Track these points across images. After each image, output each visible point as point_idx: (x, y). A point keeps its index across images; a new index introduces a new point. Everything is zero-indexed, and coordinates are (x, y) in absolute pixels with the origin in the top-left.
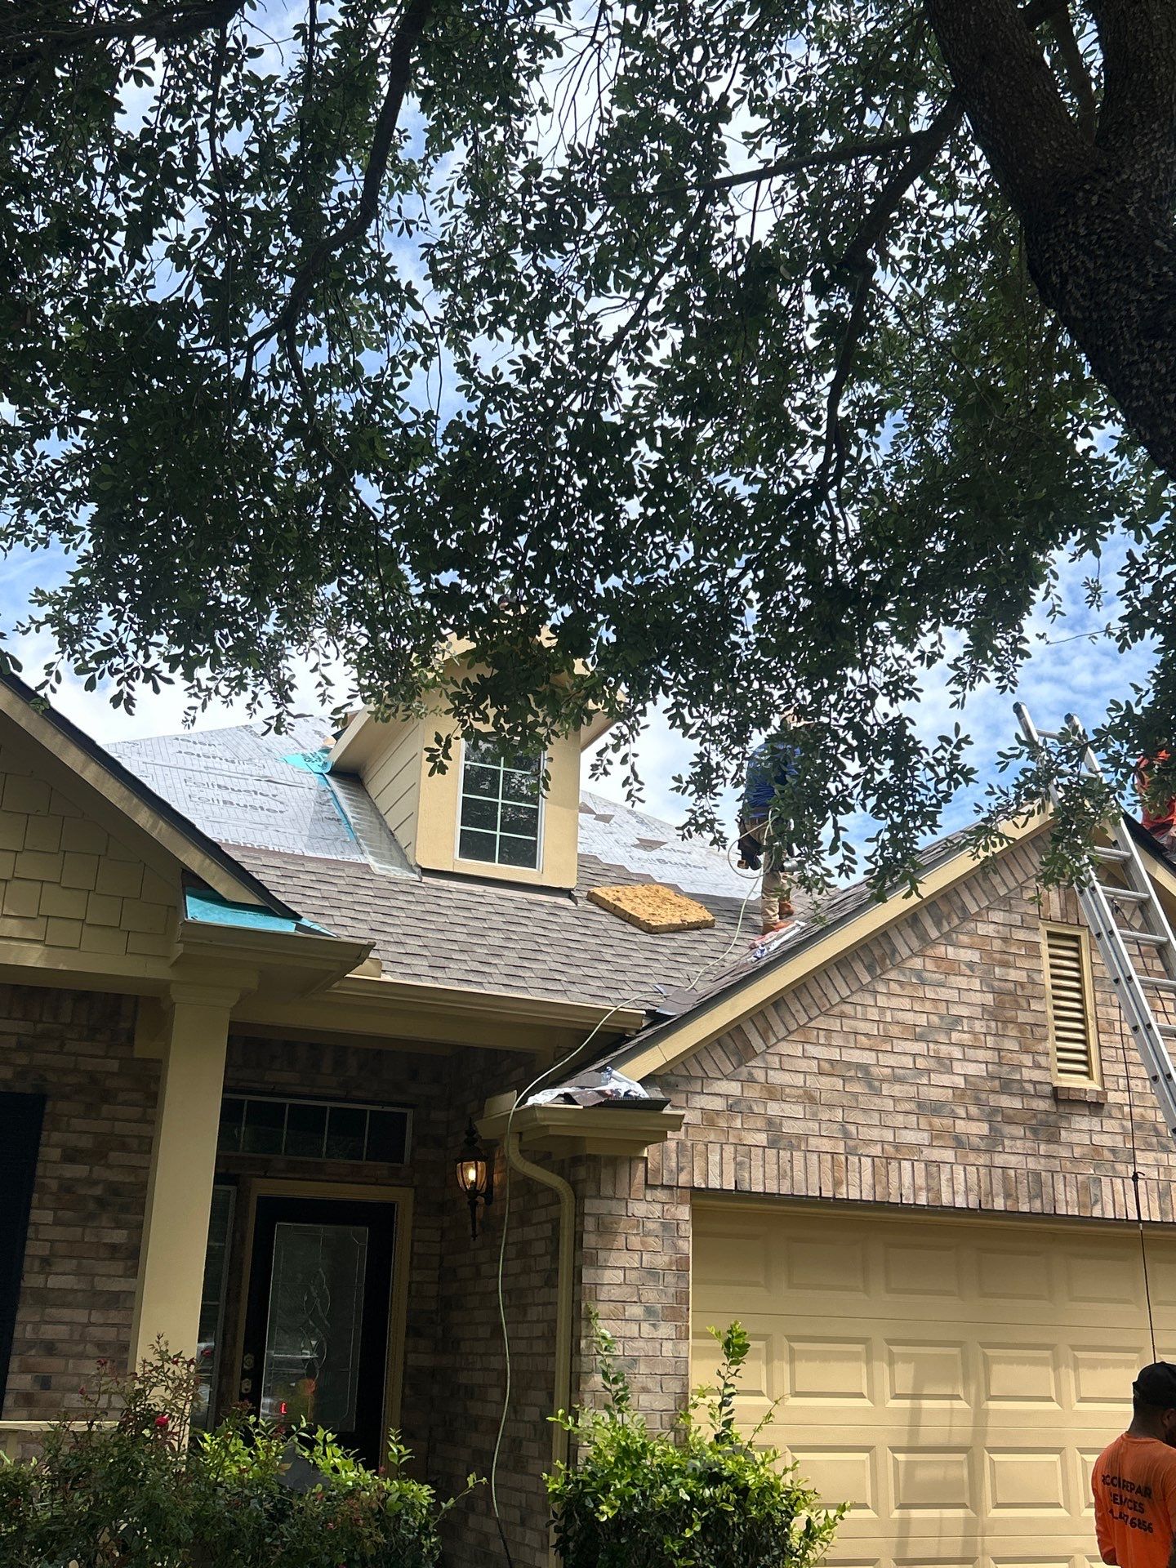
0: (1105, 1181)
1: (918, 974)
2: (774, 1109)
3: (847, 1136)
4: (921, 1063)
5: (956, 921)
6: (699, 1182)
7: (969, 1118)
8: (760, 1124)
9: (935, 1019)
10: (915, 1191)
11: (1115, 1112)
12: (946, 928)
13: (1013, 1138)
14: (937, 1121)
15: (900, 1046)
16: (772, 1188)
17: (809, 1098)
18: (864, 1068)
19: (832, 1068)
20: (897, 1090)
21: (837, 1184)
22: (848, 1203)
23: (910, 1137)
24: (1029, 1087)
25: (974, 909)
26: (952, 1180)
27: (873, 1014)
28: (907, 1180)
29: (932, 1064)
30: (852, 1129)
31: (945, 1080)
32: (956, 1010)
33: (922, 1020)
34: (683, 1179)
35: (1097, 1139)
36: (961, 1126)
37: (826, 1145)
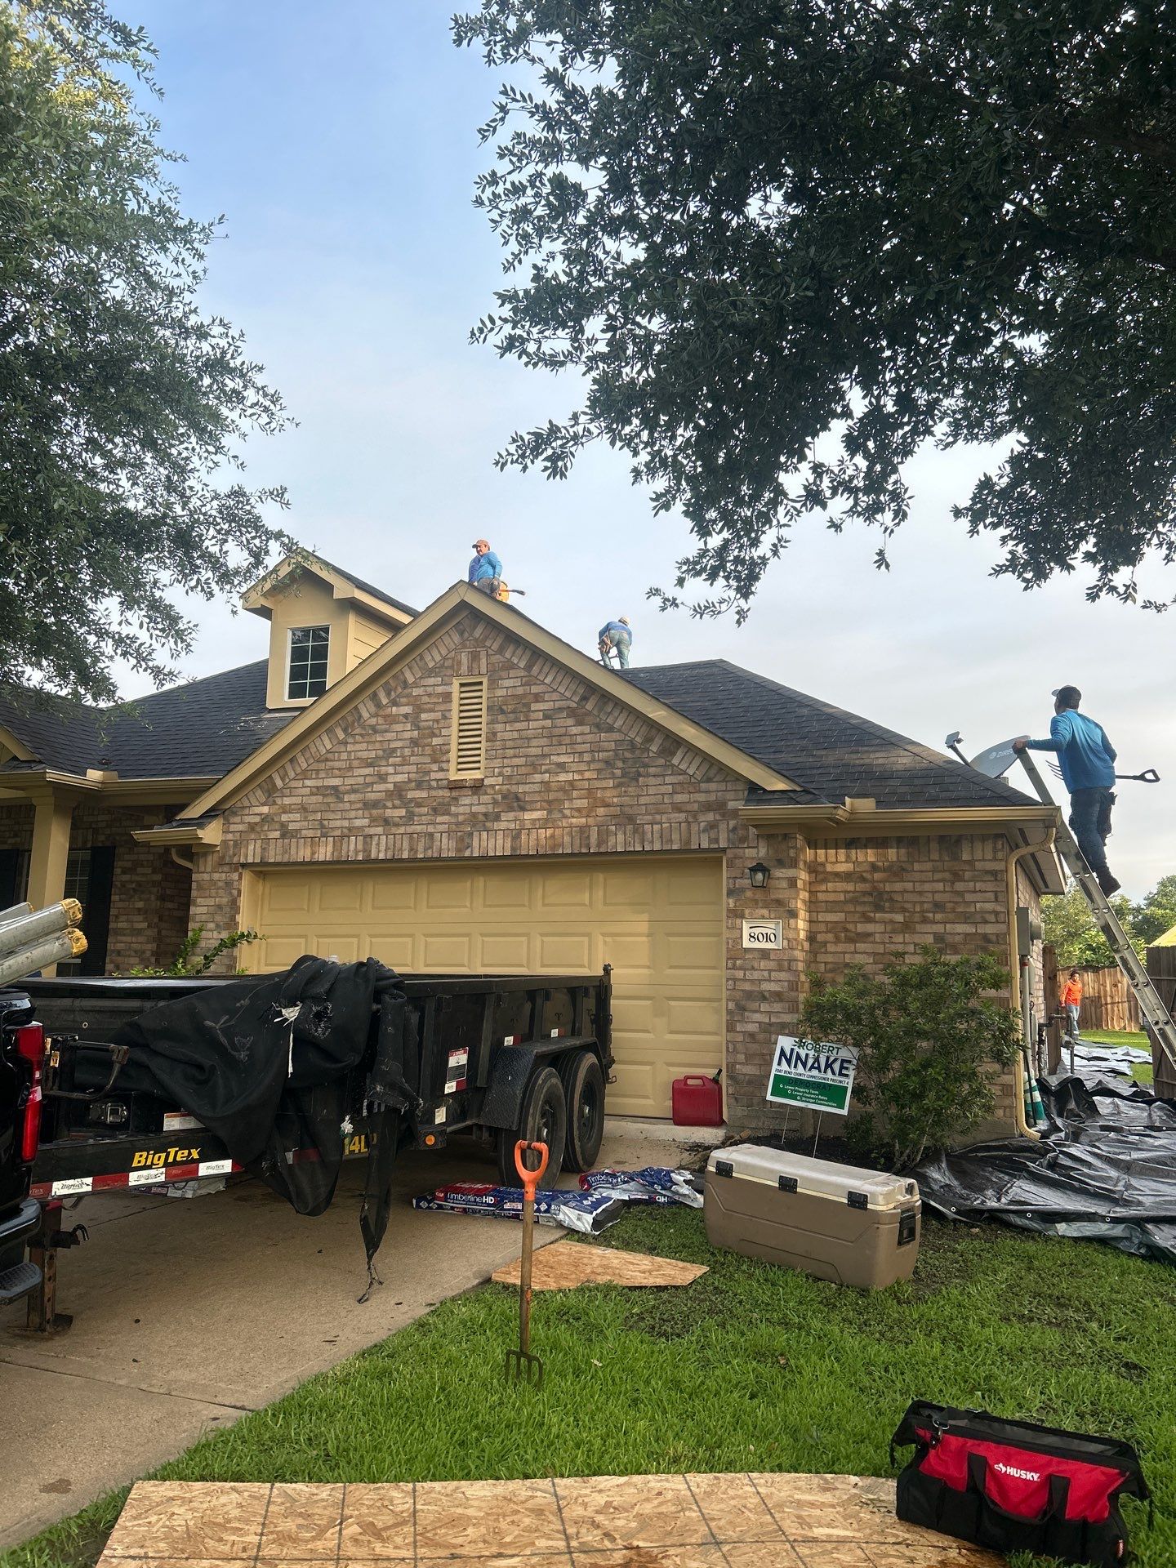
0: (476, 834)
1: (373, 728)
2: (284, 817)
3: (323, 827)
4: (368, 780)
5: (400, 690)
6: (242, 860)
7: (394, 807)
8: (277, 826)
9: (380, 753)
10: (356, 852)
11: (490, 791)
12: (393, 695)
13: (421, 815)
14: (375, 812)
15: (357, 772)
16: (279, 859)
17: (304, 809)
18: (335, 788)
19: (317, 791)
20: (353, 797)
21: (313, 853)
22: (318, 863)
23: (358, 823)
24: (434, 784)
25: (411, 679)
26: (378, 844)
27: (344, 756)
28: (352, 847)
29: (375, 779)
30: (326, 823)
31: (382, 787)
32: (393, 745)
33: (373, 754)
34: (235, 860)
35: (474, 809)
36: (389, 813)
37: (310, 833)
